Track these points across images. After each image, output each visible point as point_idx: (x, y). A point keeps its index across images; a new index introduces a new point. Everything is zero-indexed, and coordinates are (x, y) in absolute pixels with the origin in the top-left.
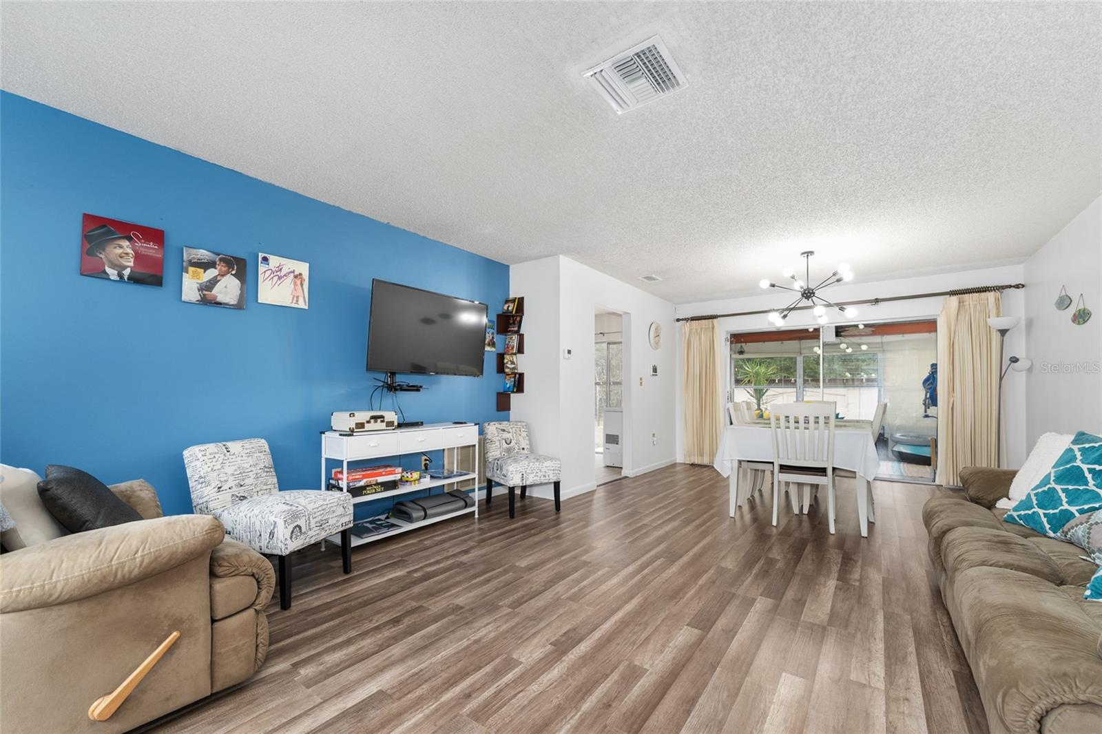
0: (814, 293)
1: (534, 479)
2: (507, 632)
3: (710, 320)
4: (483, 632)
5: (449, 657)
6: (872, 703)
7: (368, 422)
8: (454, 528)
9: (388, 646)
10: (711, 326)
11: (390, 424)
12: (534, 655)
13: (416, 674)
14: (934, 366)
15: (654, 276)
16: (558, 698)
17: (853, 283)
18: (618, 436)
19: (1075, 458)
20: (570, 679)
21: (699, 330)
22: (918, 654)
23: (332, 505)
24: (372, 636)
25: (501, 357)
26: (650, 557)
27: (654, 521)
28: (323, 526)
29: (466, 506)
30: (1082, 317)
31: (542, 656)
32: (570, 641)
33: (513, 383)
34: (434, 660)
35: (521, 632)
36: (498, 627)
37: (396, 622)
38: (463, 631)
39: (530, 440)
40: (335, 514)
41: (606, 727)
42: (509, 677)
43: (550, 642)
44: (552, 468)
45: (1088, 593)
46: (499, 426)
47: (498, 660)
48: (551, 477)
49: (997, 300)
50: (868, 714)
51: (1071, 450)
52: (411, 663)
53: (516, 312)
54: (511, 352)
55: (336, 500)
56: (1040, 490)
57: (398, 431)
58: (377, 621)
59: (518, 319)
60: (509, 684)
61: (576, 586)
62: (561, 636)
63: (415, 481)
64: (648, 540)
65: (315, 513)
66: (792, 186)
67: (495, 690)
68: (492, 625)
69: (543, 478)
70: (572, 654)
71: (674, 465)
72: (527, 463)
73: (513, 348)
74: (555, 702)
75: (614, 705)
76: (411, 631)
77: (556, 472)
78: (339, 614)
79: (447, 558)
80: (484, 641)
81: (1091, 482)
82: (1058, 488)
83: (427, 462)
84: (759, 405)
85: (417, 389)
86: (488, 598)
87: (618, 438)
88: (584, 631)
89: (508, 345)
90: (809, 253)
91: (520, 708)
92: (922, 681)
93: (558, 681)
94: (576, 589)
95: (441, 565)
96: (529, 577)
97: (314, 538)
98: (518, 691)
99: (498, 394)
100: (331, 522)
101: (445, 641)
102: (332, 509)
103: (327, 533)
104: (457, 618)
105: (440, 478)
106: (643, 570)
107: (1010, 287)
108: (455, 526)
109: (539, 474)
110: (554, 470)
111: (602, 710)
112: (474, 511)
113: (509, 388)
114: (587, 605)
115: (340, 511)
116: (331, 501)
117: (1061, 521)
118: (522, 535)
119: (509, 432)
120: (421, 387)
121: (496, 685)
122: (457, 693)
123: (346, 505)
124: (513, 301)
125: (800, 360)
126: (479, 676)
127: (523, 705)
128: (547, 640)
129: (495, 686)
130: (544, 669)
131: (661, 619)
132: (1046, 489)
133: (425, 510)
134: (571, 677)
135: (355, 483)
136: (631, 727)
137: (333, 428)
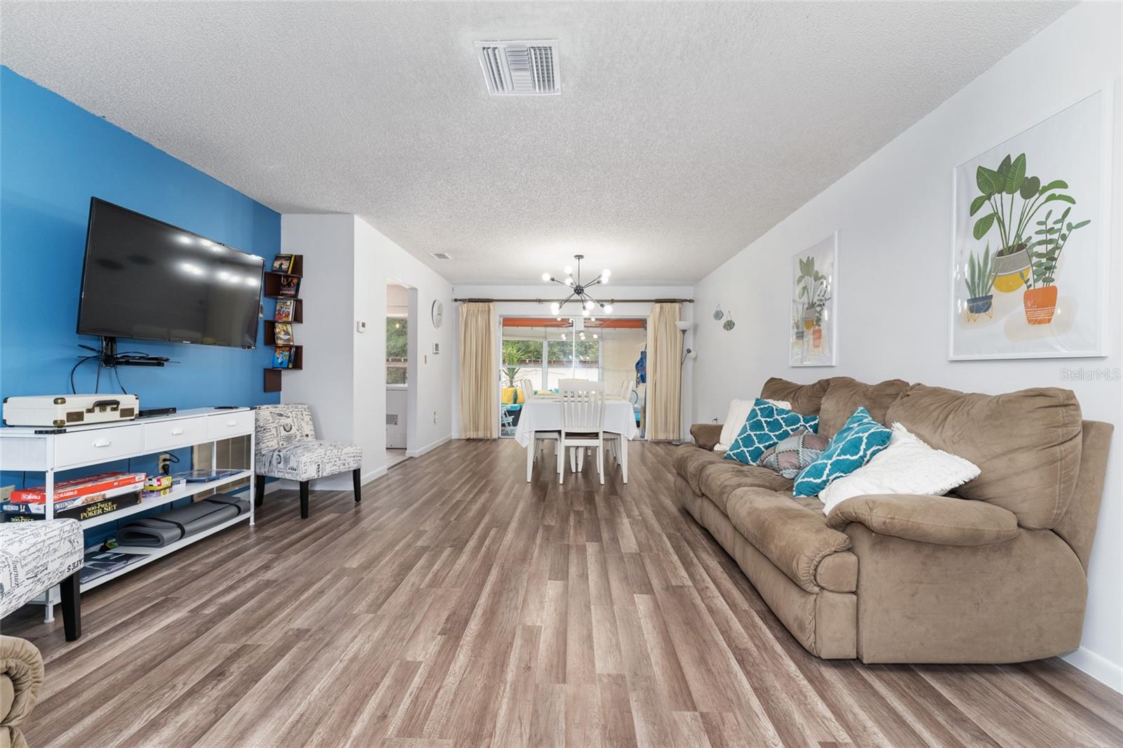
0: (583, 290)
1: (333, 468)
2: (383, 638)
3: (487, 303)
4: (354, 648)
5: (330, 688)
6: (692, 596)
7: (89, 411)
8: (226, 543)
9: (229, 707)
10: (487, 309)
11: (127, 412)
12: (430, 651)
13: (298, 722)
14: (644, 354)
15: (446, 254)
16: (480, 680)
17: (606, 285)
18: (397, 416)
19: (757, 415)
20: (480, 659)
21: (476, 311)
22: (697, 557)
23: (52, 540)
24: (190, 704)
25: (271, 326)
26: (483, 529)
27: (464, 495)
28: (39, 576)
29: (240, 512)
30: (729, 325)
31: (437, 648)
32: (457, 625)
33: (288, 358)
34: (311, 698)
35: (399, 633)
36: (369, 637)
37: (219, 675)
38: (327, 655)
39: (314, 425)
40: (58, 554)
41: (538, 686)
42: (417, 681)
43: (437, 633)
44: (353, 455)
45: (794, 493)
46: (273, 410)
47: (393, 670)
48: (351, 464)
49: (680, 309)
50: (694, 604)
51: (755, 410)
52: (279, 713)
53: (292, 272)
54: (284, 319)
55: (57, 532)
56: (742, 436)
57: (143, 421)
58: (185, 684)
59: (295, 281)
60: (422, 688)
61: (428, 573)
62: (445, 623)
63: (165, 489)
64: (471, 514)
65: (25, 558)
66: (593, 201)
67: (411, 698)
68: (359, 636)
69: (342, 467)
70: (466, 636)
71: (450, 442)
72: (323, 451)
73: (287, 316)
74: (480, 685)
75: (533, 665)
76: (252, 677)
77: (357, 458)
78: (104, 698)
79: (244, 580)
80: (362, 656)
81: (766, 429)
82: (752, 433)
83: (168, 463)
84: (511, 383)
85: (159, 362)
86: (333, 610)
87: (397, 418)
88: (464, 612)
89: (280, 311)
90: (579, 257)
91: (449, 705)
92: (708, 573)
93: (470, 665)
94: (430, 575)
95: (240, 591)
96: (371, 576)
97: (24, 598)
98: (435, 689)
99: (266, 370)
100: (51, 567)
101: (311, 673)
102: (52, 547)
103: (45, 585)
104: (309, 643)
105: (203, 481)
106: (483, 543)
107: (686, 301)
108: (227, 540)
109: (338, 463)
110: (354, 457)
111: (526, 674)
112: (249, 518)
113: (281, 363)
114: (452, 587)
115: (66, 547)
116: (49, 535)
117: (757, 454)
118: (331, 534)
119: (289, 417)
120: (167, 360)
121: (408, 693)
122: (366, 720)
123: (73, 538)
124: (289, 258)
125: (545, 344)
126: (382, 692)
127: (450, 701)
128: (434, 632)
129: (407, 695)
130: (448, 660)
131: (526, 580)
132: (745, 435)
133: (180, 526)
134: (480, 657)
135: (66, 504)
136: (558, 678)
137: (8, 423)
